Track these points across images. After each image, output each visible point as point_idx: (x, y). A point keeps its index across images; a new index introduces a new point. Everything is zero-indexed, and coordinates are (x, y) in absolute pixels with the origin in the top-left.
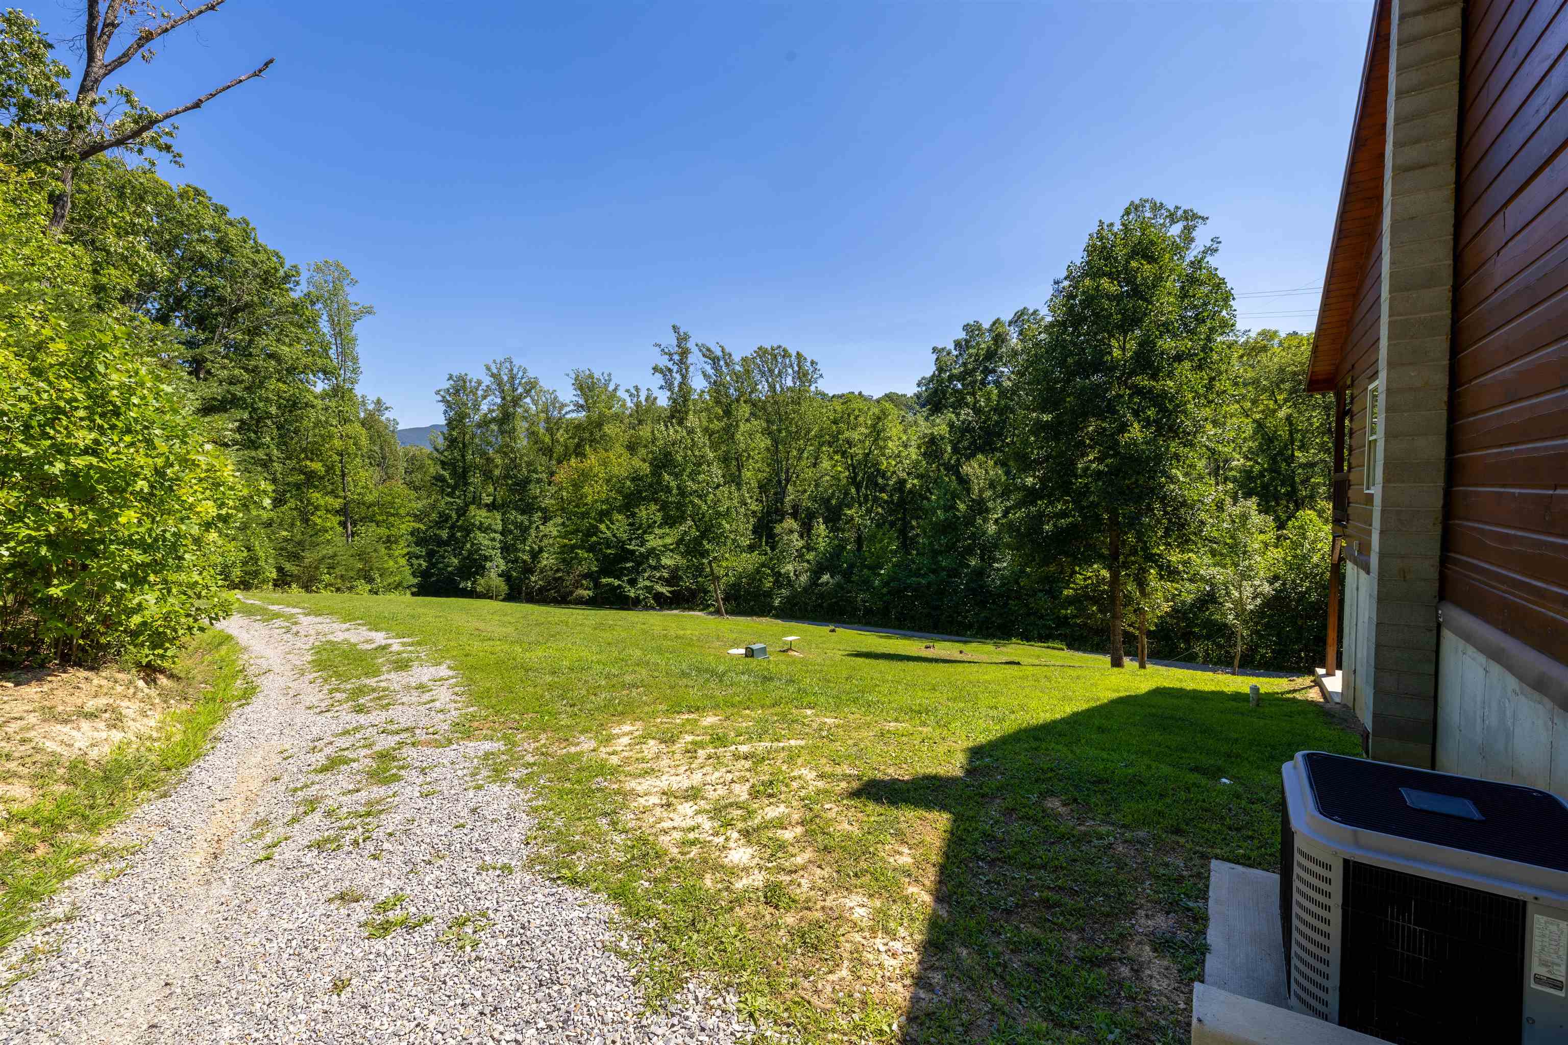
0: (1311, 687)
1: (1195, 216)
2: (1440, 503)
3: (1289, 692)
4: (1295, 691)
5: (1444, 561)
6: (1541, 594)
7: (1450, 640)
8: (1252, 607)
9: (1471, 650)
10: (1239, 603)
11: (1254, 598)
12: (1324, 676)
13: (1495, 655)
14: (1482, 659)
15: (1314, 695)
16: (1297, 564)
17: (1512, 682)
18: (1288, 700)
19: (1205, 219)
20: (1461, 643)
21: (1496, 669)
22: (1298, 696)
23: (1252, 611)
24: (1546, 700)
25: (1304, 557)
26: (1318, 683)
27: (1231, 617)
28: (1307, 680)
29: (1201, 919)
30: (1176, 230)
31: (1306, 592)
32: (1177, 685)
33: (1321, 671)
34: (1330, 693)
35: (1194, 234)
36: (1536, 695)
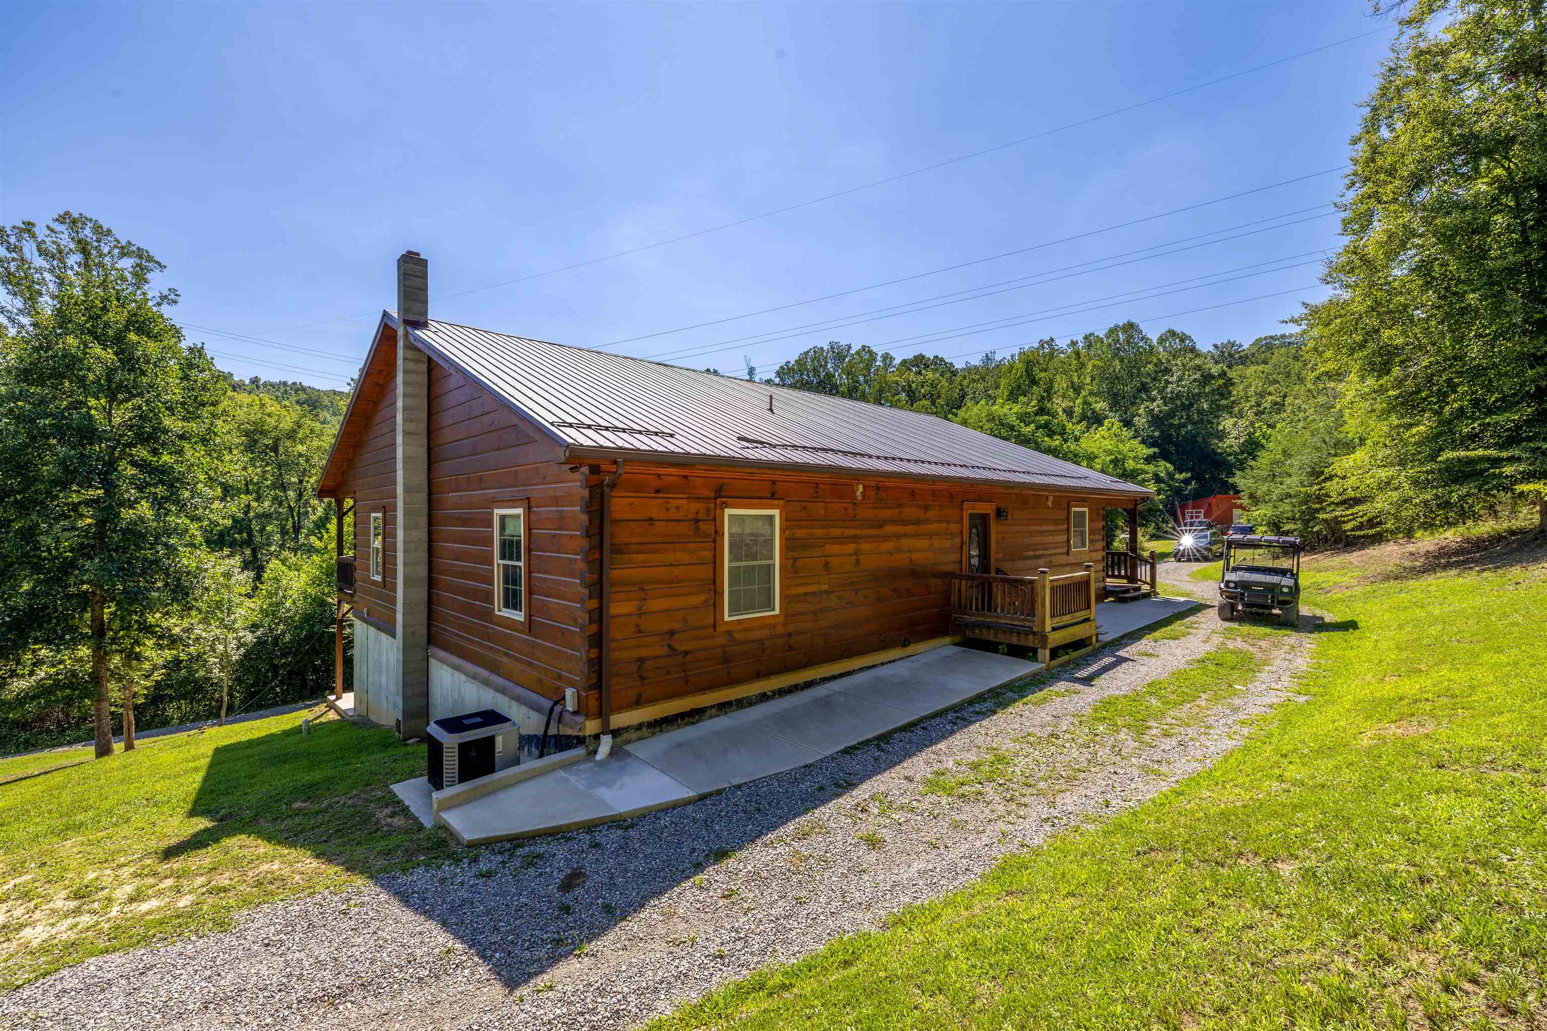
0: (328, 711)
1: (150, 259)
2: (426, 598)
3: (316, 719)
4: (319, 717)
5: (429, 625)
6: (472, 641)
7: (433, 662)
8: (237, 657)
9: (445, 667)
10: (225, 655)
11: (238, 648)
12: (335, 700)
13: (456, 668)
14: (450, 670)
15: (332, 716)
16: (271, 611)
17: (463, 677)
18: (317, 725)
19: (162, 267)
20: (440, 664)
21: (456, 673)
22: (323, 720)
23: (237, 661)
24: (476, 682)
25: (278, 604)
26: (332, 707)
27: (217, 671)
28: (322, 707)
29: (399, 802)
30: (126, 264)
31: (280, 635)
32: (233, 740)
33: (332, 698)
34: (344, 711)
35: (149, 276)
36: (472, 681)
